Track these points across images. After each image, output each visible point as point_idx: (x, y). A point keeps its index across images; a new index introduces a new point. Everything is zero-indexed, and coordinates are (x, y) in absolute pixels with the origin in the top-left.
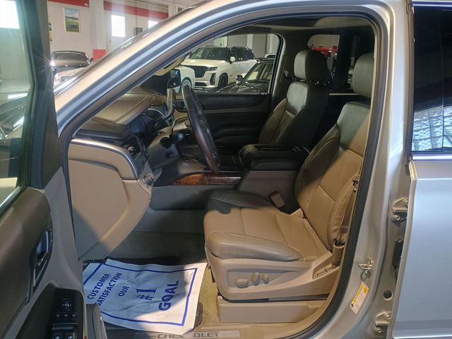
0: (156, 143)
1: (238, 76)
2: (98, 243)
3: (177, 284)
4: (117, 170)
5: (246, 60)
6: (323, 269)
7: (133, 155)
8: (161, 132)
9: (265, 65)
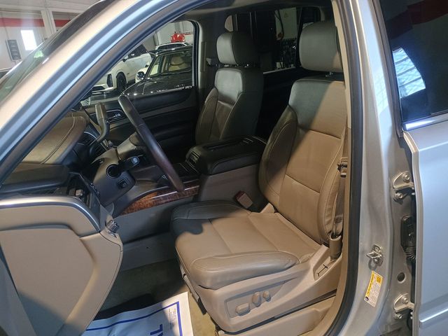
0: (102, 174)
1: (140, 73)
2: (64, 325)
3: (161, 330)
4: (69, 227)
5: (139, 55)
6: (322, 267)
7: (84, 199)
8: (103, 159)
9: (164, 57)
